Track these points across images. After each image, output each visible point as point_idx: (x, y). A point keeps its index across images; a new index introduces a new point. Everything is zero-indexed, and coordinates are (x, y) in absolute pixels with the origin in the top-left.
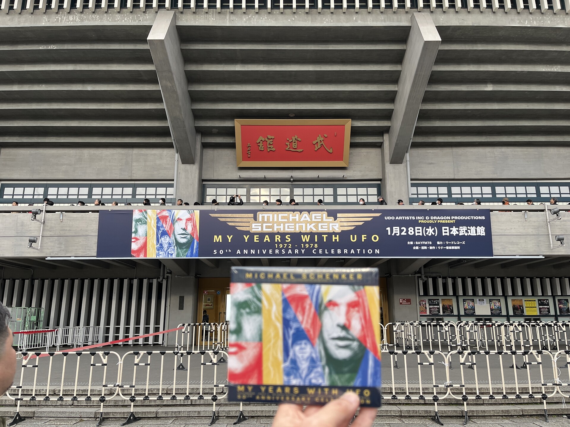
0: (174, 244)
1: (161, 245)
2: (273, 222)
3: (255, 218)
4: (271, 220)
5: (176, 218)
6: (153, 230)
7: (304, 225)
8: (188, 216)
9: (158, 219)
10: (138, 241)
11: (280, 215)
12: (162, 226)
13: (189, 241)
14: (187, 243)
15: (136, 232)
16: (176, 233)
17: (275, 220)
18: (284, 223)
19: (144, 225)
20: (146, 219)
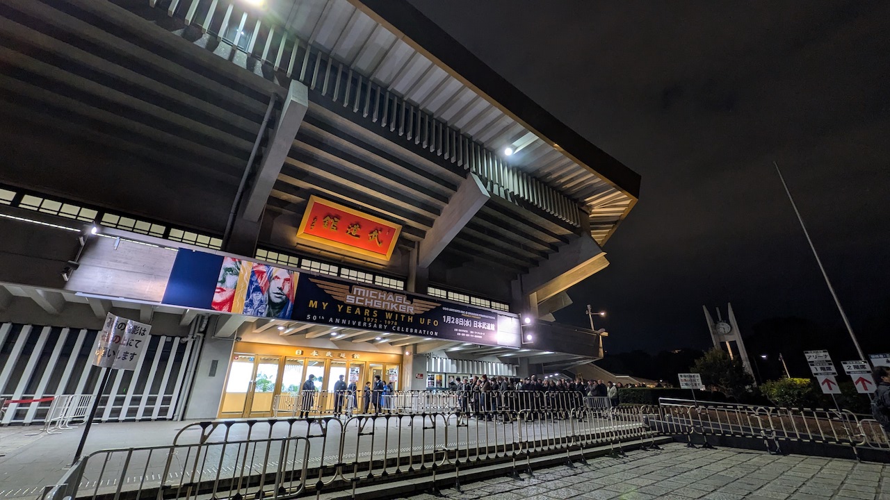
0: (267, 303)
1: (251, 301)
2: (365, 297)
3: (351, 291)
4: (363, 295)
5: (274, 276)
6: (245, 283)
7: (389, 304)
8: (287, 276)
9: (254, 273)
10: (223, 293)
11: (371, 292)
12: (256, 281)
13: (283, 301)
14: (281, 303)
15: (223, 281)
16: (271, 292)
17: (367, 296)
18: (374, 299)
19: (235, 277)
20: (239, 269)
